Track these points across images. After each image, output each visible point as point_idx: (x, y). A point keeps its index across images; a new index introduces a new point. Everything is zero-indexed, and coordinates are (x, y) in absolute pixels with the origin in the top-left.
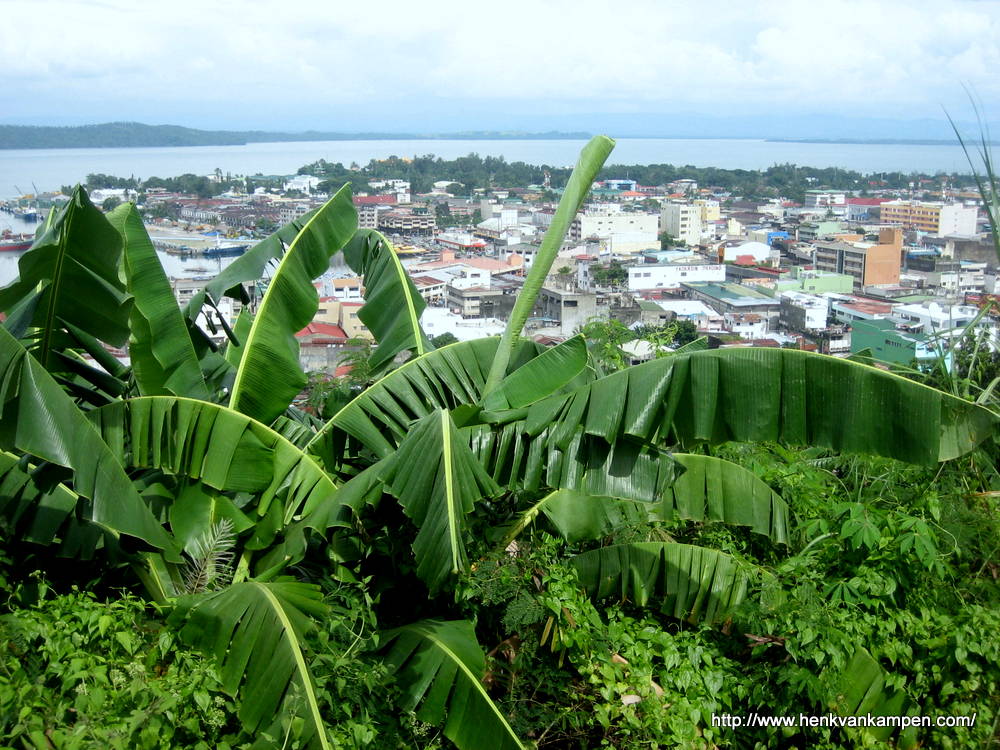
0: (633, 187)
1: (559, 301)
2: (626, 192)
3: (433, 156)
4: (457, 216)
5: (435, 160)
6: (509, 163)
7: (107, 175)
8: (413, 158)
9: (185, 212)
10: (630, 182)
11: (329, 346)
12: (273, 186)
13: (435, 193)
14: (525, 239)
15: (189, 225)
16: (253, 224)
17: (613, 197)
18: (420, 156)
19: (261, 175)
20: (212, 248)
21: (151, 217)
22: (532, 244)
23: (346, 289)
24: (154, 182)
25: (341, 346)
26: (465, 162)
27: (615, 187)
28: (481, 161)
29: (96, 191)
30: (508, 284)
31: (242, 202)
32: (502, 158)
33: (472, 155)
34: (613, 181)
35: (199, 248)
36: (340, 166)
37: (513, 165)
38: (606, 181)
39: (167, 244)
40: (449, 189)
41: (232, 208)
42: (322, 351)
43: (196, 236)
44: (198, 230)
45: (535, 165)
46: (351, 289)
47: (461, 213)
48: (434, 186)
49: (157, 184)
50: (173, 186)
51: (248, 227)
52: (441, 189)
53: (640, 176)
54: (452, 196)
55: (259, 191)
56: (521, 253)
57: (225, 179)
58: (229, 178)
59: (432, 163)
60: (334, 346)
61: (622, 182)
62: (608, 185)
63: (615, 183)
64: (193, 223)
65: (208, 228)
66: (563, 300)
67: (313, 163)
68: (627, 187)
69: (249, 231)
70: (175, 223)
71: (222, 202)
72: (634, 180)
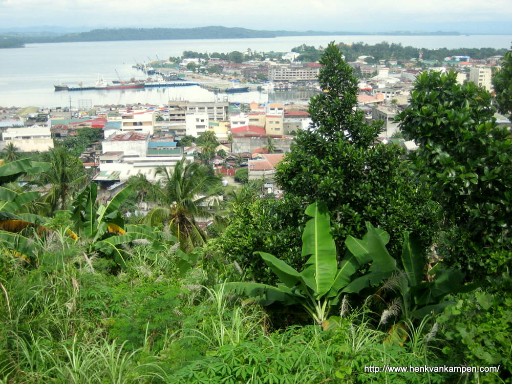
0: (468, 60)
1: (386, 118)
2: (463, 62)
3: (363, 43)
4: (365, 74)
5: (364, 45)
6: (404, 47)
7: (193, 52)
8: (352, 44)
9: (224, 70)
10: (467, 57)
11: (252, 138)
12: (275, 57)
13: (358, 61)
14: (388, 85)
15: (224, 76)
16: (256, 76)
17: (454, 65)
18: (356, 43)
19: (273, 52)
20: (230, 88)
21: (207, 72)
22: (391, 88)
23: (276, 109)
24: (215, 55)
25: (259, 138)
26: (380, 46)
27: (458, 60)
28: (389, 45)
29: (185, 59)
30: (369, 109)
31: (255, 65)
32: (400, 44)
33: (384, 42)
34: (457, 57)
35: (224, 88)
36: (313, 47)
37: (406, 48)
38: (453, 57)
39: (209, 85)
40: (366, 60)
41: (248, 68)
42: (248, 140)
43: (226, 82)
44: (229, 79)
45: (418, 48)
46: (279, 109)
47: (367, 72)
48: (358, 59)
49: (216, 56)
50: (223, 57)
51: (253, 78)
52: (362, 60)
53: (474, 54)
54: (366, 63)
55: (267, 60)
56: (385, 93)
57: (253, 54)
58: (255, 53)
59: (363, 47)
60: (255, 138)
61: (462, 57)
62: (454, 59)
63: (458, 58)
64: (226, 75)
65: (233, 78)
66: (388, 117)
67: (299, 46)
68: (465, 60)
69: (252, 80)
70: (218, 75)
71: (244, 65)
72: (469, 56)
